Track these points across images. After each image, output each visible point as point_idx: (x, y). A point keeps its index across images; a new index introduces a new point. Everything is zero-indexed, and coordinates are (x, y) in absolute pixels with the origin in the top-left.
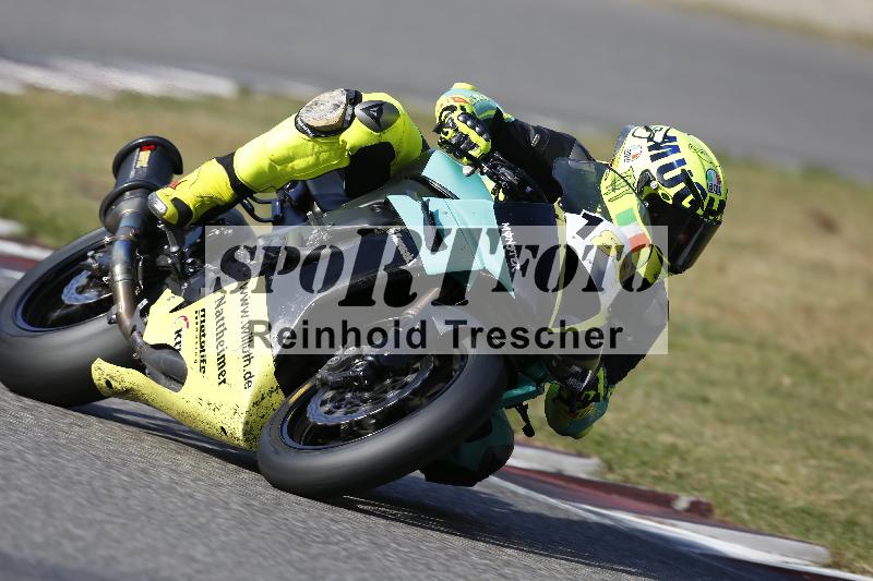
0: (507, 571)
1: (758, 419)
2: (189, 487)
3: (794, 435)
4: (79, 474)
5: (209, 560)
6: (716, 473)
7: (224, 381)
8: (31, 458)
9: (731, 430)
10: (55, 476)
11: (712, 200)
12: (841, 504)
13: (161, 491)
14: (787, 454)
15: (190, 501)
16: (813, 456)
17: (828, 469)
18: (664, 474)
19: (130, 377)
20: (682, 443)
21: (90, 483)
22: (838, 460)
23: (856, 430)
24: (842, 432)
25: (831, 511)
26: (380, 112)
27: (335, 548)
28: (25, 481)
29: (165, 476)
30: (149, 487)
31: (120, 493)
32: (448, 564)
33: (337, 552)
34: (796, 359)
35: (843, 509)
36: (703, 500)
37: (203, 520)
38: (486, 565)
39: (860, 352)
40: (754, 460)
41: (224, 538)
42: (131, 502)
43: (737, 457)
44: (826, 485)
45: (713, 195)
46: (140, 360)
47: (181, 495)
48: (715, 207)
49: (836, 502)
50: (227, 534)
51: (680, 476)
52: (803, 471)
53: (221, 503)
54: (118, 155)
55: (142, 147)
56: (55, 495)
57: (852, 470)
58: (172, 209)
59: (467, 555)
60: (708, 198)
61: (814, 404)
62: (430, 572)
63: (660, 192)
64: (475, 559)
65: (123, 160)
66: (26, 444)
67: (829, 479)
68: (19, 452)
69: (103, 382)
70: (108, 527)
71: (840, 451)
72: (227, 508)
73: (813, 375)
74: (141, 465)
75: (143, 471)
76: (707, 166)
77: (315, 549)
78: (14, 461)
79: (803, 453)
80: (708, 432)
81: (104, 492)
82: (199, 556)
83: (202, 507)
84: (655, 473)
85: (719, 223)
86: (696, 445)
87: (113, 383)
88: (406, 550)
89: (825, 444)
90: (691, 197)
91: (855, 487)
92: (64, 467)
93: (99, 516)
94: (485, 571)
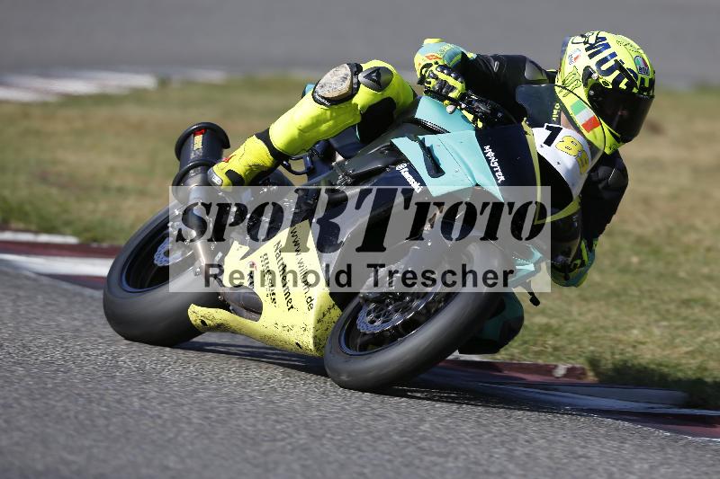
0: (424, 444)
1: (614, 294)
2: (158, 410)
3: (645, 303)
4: (67, 410)
5: (180, 467)
6: (585, 342)
7: (292, 307)
8: (26, 403)
9: (593, 306)
10: (47, 415)
11: (643, 80)
12: (691, 354)
13: (134, 416)
14: (642, 319)
15: (159, 421)
16: (664, 319)
17: (677, 328)
18: (543, 348)
19: (219, 315)
20: (554, 322)
21: (76, 417)
22: (685, 319)
23: (697, 292)
24: (685, 296)
25: (684, 361)
26: (379, 75)
27: (282, 443)
28: (23, 422)
29: (137, 404)
30: (124, 414)
31: (101, 422)
32: (375, 444)
33: (284, 447)
34: (641, 241)
35: (694, 358)
36: (578, 366)
37: (171, 435)
38: (406, 441)
39: (692, 228)
40: (615, 328)
41: (190, 448)
42: (111, 428)
43: (602, 327)
44: (677, 341)
45: (643, 76)
46: (224, 301)
47: (151, 417)
48: (647, 85)
49: (687, 353)
50: (192, 444)
51: (556, 349)
52: (657, 331)
53: (184, 420)
54: (178, 142)
55: (195, 132)
56: (48, 430)
57: (696, 324)
58: (226, 180)
59: (391, 436)
60: (639, 79)
61: (660, 276)
62: (362, 454)
63: (601, 81)
64: (397, 437)
65: (182, 145)
66: (21, 392)
67: (680, 336)
68: (15, 399)
69: (199, 322)
70: (95, 451)
71: (685, 312)
72: (190, 423)
73: (656, 252)
74: (116, 397)
75: (119, 402)
76: (634, 55)
77: (265, 446)
78: (11, 407)
79: (654, 316)
80: (575, 310)
81: (88, 422)
82: (171, 465)
83: (169, 424)
84: (536, 349)
85: (653, 97)
86: (566, 322)
87: (207, 321)
88: (339, 437)
89: (672, 307)
90: (626, 80)
91: (702, 339)
92: (54, 407)
93: (87, 443)
94: (405, 448)
